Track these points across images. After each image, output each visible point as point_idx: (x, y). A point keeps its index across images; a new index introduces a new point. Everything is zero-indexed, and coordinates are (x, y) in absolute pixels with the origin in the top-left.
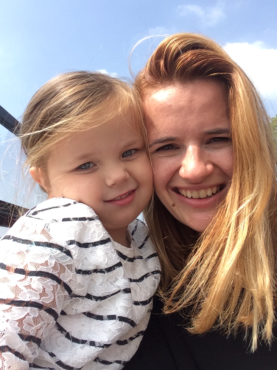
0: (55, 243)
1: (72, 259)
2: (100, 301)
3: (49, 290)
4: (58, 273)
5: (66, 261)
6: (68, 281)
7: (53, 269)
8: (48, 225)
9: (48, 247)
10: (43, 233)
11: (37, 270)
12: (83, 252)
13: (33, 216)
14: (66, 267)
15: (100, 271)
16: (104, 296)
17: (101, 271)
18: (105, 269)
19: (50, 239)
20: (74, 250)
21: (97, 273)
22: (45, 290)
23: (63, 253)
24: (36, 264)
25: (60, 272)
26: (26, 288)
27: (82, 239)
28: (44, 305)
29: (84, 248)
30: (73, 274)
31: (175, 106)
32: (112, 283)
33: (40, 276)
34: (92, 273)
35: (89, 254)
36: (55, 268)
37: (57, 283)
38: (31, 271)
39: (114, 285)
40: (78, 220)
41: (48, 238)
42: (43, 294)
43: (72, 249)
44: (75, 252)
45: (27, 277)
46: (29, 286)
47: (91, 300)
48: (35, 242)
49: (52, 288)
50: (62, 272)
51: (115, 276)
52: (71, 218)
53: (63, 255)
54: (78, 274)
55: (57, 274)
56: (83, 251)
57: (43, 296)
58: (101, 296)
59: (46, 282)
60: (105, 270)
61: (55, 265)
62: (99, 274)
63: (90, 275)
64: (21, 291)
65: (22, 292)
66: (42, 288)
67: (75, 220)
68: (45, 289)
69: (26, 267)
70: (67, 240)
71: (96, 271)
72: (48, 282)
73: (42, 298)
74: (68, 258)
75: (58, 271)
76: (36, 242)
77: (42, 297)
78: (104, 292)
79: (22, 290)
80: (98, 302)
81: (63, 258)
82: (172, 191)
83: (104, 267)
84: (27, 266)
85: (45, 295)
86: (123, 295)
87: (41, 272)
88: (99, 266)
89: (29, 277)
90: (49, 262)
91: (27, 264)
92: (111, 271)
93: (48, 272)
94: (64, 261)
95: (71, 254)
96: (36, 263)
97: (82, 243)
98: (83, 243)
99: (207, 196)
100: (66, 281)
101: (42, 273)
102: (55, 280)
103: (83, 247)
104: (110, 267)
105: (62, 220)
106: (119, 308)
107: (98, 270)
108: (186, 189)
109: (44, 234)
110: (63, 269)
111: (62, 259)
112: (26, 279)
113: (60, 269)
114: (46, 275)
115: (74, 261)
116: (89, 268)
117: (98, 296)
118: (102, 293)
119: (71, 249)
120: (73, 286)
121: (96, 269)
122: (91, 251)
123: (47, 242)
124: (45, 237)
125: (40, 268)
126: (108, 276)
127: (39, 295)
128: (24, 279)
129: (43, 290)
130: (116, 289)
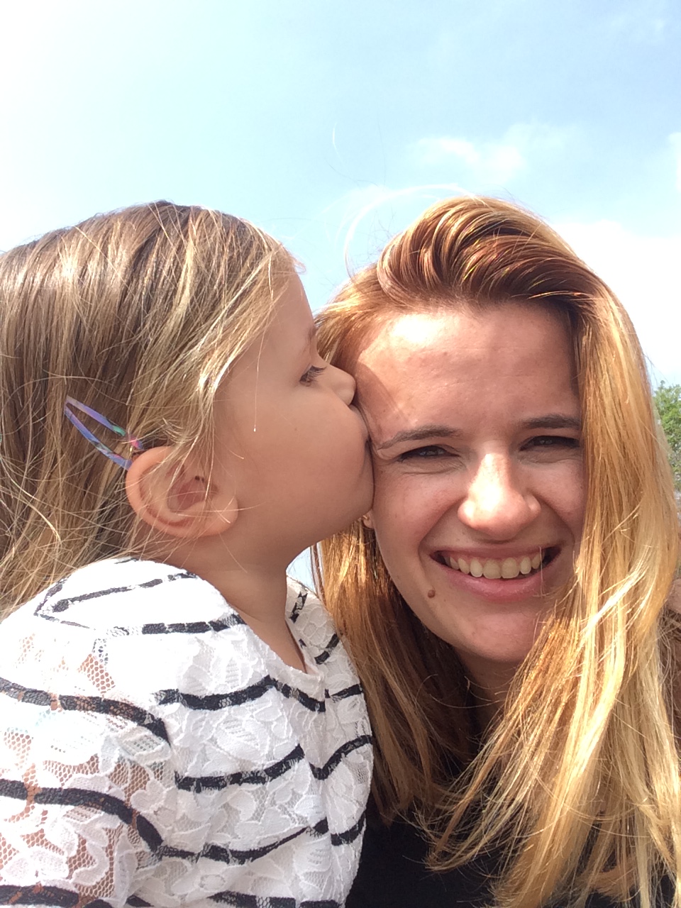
0: (120, 700)
1: (170, 744)
2: (252, 861)
3: (96, 846)
4: (126, 788)
5: (151, 751)
6: (152, 812)
7: (112, 780)
8: (103, 645)
9: (100, 711)
10: (87, 669)
11: (63, 784)
12: (204, 723)
13: (56, 615)
14: (150, 772)
15: (250, 778)
16: (262, 846)
17: (255, 778)
18: (266, 770)
19: (107, 688)
20: (176, 720)
21: (240, 785)
22: (87, 845)
23: (145, 729)
24: (62, 768)
25: (131, 786)
26: (28, 842)
27: (201, 684)
28: (82, 894)
29: (208, 711)
30: (168, 792)
31: (457, 356)
32: (286, 809)
33: (71, 804)
34: (228, 785)
35: (223, 728)
36: (116, 776)
37: (120, 821)
38: (44, 789)
39: (290, 815)
40: (187, 632)
41: (101, 686)
42: (79, 859)
43: (171, 715)
44: (178, 727)
45: (33, 807)
46: (36, 834)
47: (226, 863)
48: (61, 698)
49: (106, 837)
50: (137, 785)
51: (291, 788)
52: (166, 625)
53: (146, 736)
54: (182, 791)
55: (123, 793)
56: (206, 719)
57: (80, 865)
58: (256, 849)
59: (88, 821)
60: (264, 773)
61: (119, 766)
62: (248, 788)
63: (223, 790)
64: (12, 855)
65: (15, 858)
66: (76, 842)
67: (178, 631)
68: (84, 842)
69: (31, 775)
70: (157, 690)
71: (237, 778)
72: (96, 820)
73: (77, 871)
74: (158, 744)
75: (126, 782)
76: (65, 697)
77: (76, 868)
78: (263, 837)
79: (14, 850)
80: (245, 865)
81: (144, 745)
82: (432, 561)
83: (263, 765)
84: (34, 772)
85: (84, 861)
86: (311, 842)
87: (75, 791)
88: (249, 761)
89: (39, 808)
90: (100, 760)
91: (34, 767)
92: (280, 774)
93: (95, 790)
94: (145, 753)
95: (168, 729)
96: (63, 765)
97: (204, 697)
98: (206, 697)
99: (520, 573)
100: (146, 811)
101: (78, 796)
102: (117, 814)
103: (204, 708)
104: (278, 763)
105: (141, 630)
106: (302, 878)
107: (243, 776)
108: (469, 554)
109: (89, 671)
110: (141, 776)
111: (141, 748)
112: (29, 813)
113: (133, 778)
114: (90, 800)
115: (174, 751)
116: (220, 769)
117: (245, 849)
118: (257, 842)
119: (168, 716)
120: (166, 826)
121: (240, 771)
122: (227, 717)
123: (98, 698)
124: (92, 681)
125: (71, 780)
126: (274, 791)
127: (67, 863)
128: (22, 814)
129: (79, 846)
130: (297, 825)
